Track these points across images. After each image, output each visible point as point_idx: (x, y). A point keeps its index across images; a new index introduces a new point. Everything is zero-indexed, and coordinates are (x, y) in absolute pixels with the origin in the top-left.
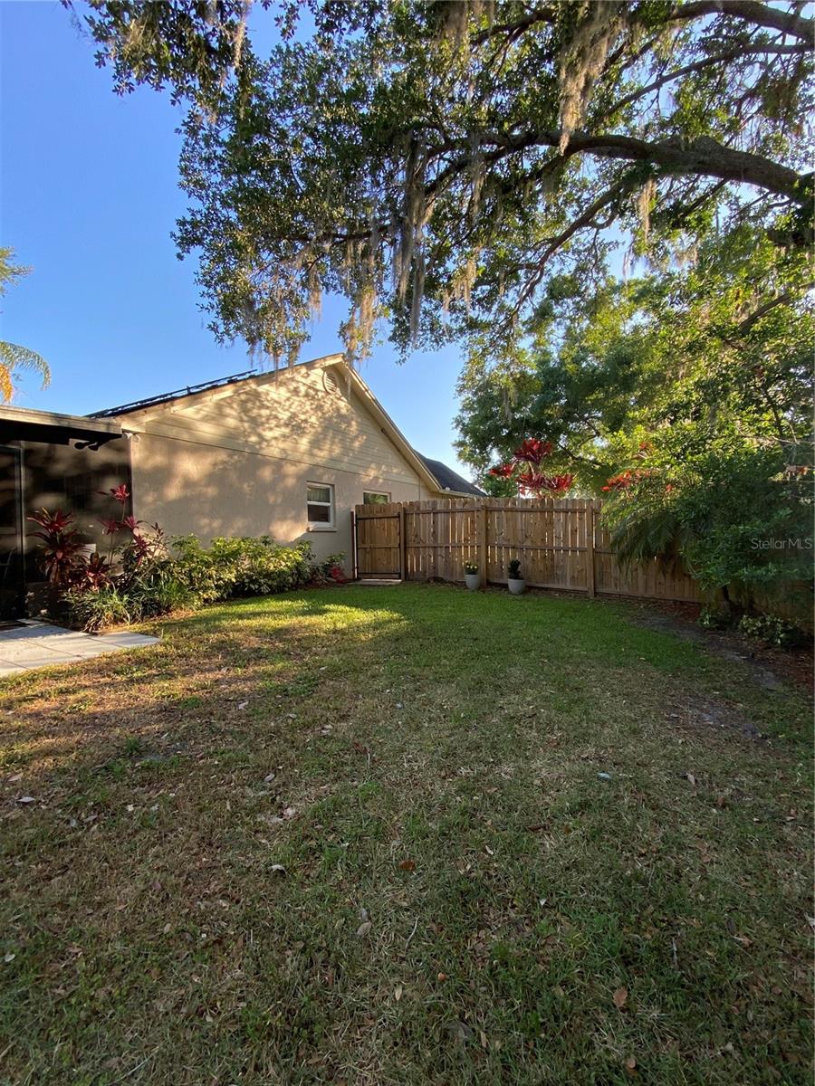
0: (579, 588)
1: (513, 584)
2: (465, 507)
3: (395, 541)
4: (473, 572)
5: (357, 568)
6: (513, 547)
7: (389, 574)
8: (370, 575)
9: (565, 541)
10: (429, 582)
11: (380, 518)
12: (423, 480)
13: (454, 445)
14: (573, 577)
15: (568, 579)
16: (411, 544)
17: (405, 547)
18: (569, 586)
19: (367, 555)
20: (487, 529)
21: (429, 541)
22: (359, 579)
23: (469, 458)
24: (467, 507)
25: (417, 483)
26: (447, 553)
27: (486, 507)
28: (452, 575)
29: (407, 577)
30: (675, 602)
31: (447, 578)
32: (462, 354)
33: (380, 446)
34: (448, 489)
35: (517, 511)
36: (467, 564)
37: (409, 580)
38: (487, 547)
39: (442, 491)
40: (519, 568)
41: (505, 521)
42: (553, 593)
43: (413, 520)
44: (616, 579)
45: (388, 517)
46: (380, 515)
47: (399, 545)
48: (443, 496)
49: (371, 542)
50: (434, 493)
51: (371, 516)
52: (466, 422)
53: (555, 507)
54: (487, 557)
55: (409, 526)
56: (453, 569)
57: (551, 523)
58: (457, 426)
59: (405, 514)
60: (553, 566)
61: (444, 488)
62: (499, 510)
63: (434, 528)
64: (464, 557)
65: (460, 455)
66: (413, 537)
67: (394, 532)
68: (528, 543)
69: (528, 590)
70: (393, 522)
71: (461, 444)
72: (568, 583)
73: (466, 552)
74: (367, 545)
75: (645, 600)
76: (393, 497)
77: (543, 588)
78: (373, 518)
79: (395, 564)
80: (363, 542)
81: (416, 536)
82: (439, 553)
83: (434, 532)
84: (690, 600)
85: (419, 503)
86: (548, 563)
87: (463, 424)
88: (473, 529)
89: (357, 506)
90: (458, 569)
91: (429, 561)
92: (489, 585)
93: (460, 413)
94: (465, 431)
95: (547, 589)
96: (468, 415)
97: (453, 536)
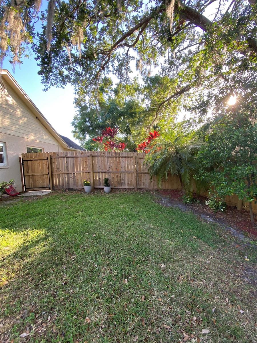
0: (131, 187)
1: (106, 189)
2: (82, 155)
3: (46, 172)
4: (88, 185)
5: (25, 185)
6: (105, 172)
7: (44, 188)
8: (33, 189)
9: (125, 169)
10: (66, 191)
11: (37, 160)
12: (59, 143)
13: (72, 132)
14: (129, 183)
15: (127, 184)
16: (55, 173)
17: (52, 174)
18: (127, 187)
19: (30, 179)
20: (93, 165)
21: (65, 171)
22: (26, 192)
23: (78, 137)
24: (83, 155)
25: (57, 145)
26: (74, 176)
27: (92, 155)
28: (77, 186)
29: (53, 188)
30: (164, 190)
31: (75, 187)
32: (75, 92)
33: (35, 124)
34: (71, 147)
35: (105, 157)
36: (85, 181)
37: (55, 190)
38: (93, 173)
39: (69, 148)
40: (108, 182)
41: (100, 161)
42: (121, 190)
43: (55, 161)
44: (144, 183)
45: (40, 160)
46: (36, 159)
47: (49, 173)
48: (69, 150)
49: (32, 173)
50: (65, 149)
51: (32, 159)
52: (76, 124)
53: (121, 155)
54: (93, 177)
55: (53, 165)
56: (77, 183)
57: (119, 162)
58: (73, 125)
59: (51, 158)
60: (121, 179)
61: (70, 147)
62: (98, 157)
63: (67, 165)
64: (82, 178)
65: (74, 136)
66: (56, 170)
67: (45, 167)
68: (110, 170)
69: (112, 190)
70: (44, 162)
71: (75, 132)
72: (127, 186)
73: (83, 175)
74: (30, 174)
75: (154, 190)
76: (45, 150)
77: (118, 189)
78: (33, 160)
79: (46, 182)
80: (28, 172)
81: (58, 169)
82: (70, 176)
83: (67, 167)
84: (168, 189)
85: (58, 153)
86: (119, 178)
87: (75, 125)
88: (86, 165)
89: (22, 154)
90: (80, 183)
91: (65, 180)
92: (95, 189)
93: (73, 121)
94: (76, 127)
95: (119, 189)
96: (76, 122)
97: (77, 168)
